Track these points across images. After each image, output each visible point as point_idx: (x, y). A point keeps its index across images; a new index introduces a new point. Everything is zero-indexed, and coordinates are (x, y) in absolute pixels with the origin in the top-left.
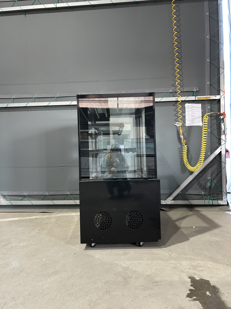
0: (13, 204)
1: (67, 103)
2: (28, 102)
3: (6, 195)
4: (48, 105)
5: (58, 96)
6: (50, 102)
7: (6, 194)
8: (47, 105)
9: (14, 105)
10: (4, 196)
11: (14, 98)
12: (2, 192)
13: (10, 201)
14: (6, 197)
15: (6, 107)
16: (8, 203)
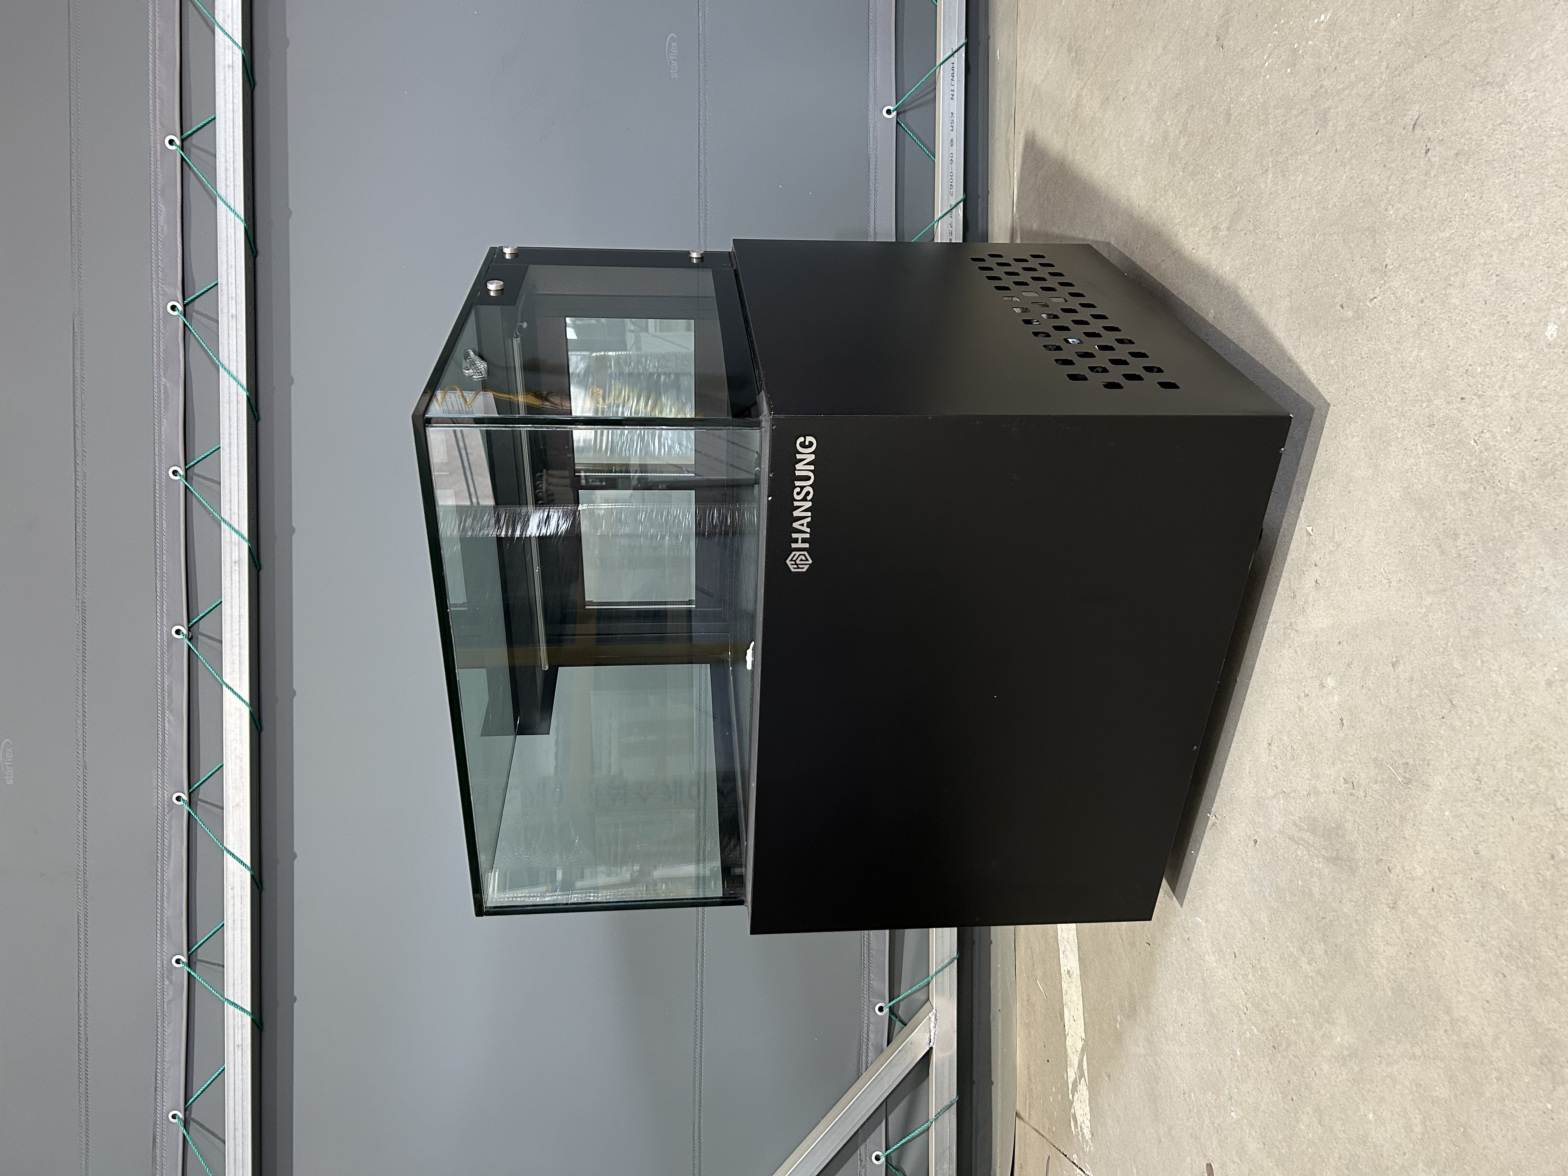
0: (955, 954)
1: (235, 556)
2: (220, 851)
3: (891, 1009)
4: (247, 699)
5: (184, 631)
6: (220, 685)
7: (886, 1010)
8: (246, 711)
9: (238, 956)
10: (898, 1024)
11: (184, 959)
12: (871, 1036)
13: (933, 970)
14: (901, 1013)
15: (248, 1019)
16: (947, 985)
